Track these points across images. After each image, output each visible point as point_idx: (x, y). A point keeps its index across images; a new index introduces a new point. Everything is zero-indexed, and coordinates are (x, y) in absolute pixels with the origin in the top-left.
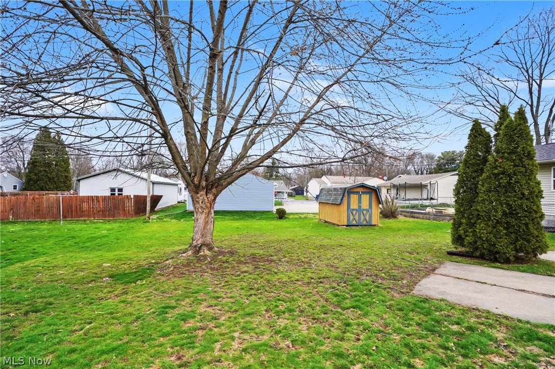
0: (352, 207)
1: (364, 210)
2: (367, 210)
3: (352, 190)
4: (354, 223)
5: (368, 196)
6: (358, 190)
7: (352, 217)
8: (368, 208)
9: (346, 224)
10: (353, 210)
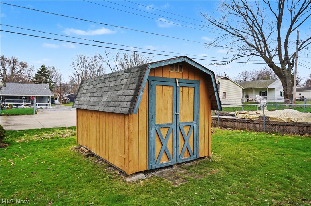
1: (184, 125)
2: (190, 126)
5: (191, 91)
8: (191, 119)
9: (145, 168)
10: (162, 127)
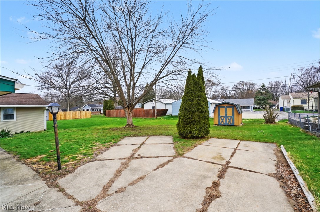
0: (221, 115)
1: (229, 117)
2: (231, 117)
3: (221, 106)
4: (223, 124)
5: (232, 108)
6: (225, 105)
7: (221, 121)
8: (231, 115)
9: (217, 124)
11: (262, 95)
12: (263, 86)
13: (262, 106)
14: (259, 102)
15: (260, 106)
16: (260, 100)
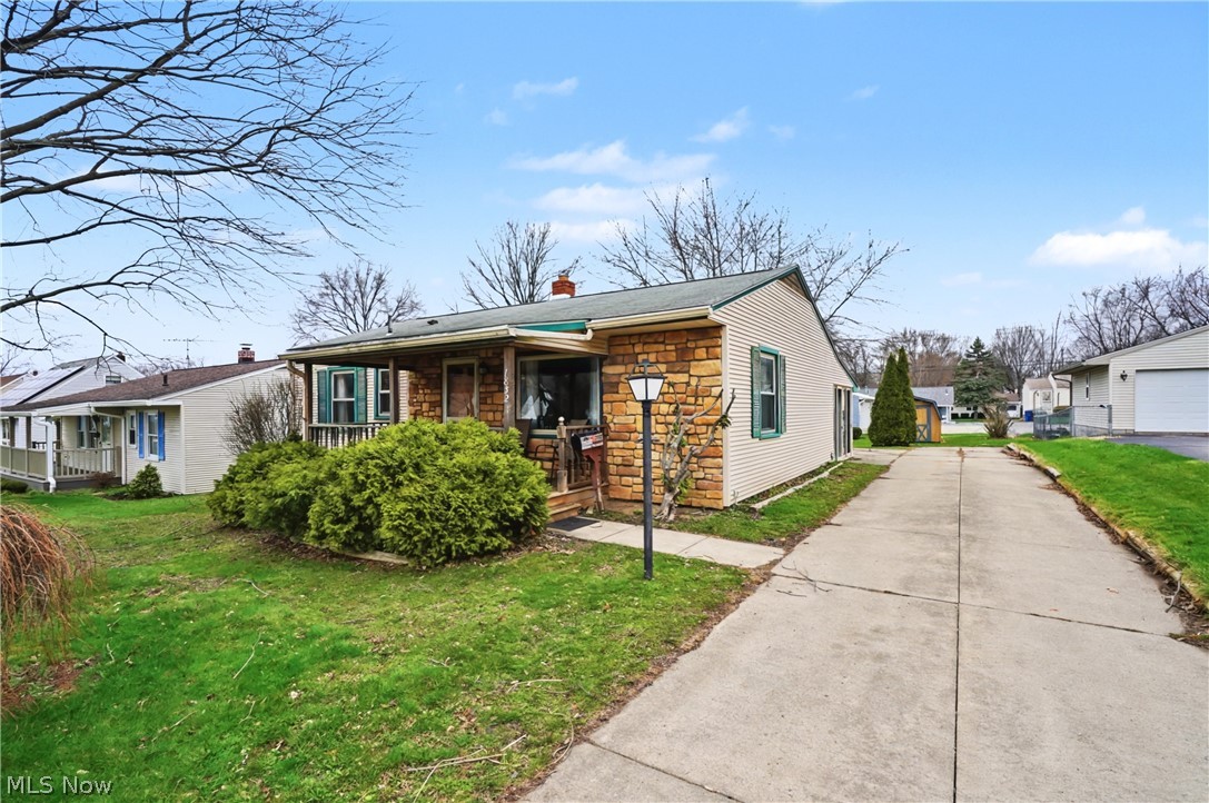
8: (925, 422)
11: (974, 374)
12: (978, 345)
13: (975, 408)
14: (965, 395)
15: (968, 409)
16: (968, 389)
